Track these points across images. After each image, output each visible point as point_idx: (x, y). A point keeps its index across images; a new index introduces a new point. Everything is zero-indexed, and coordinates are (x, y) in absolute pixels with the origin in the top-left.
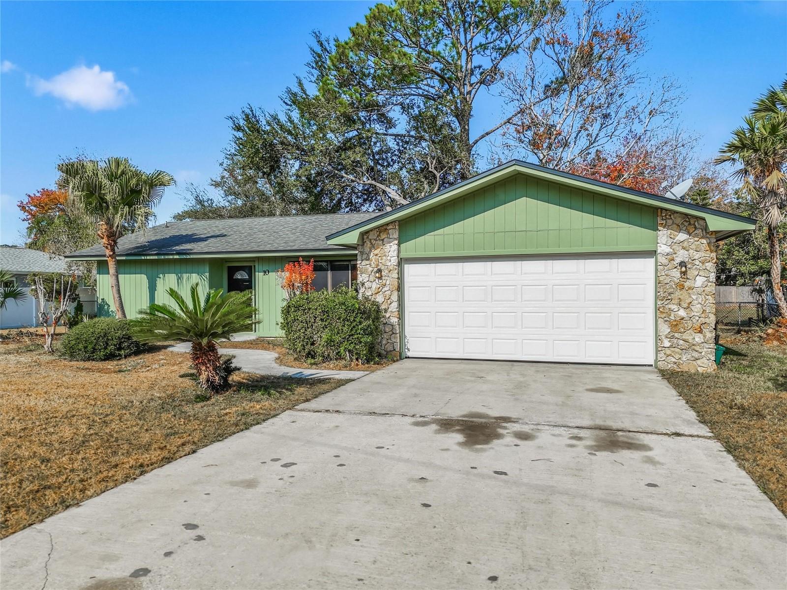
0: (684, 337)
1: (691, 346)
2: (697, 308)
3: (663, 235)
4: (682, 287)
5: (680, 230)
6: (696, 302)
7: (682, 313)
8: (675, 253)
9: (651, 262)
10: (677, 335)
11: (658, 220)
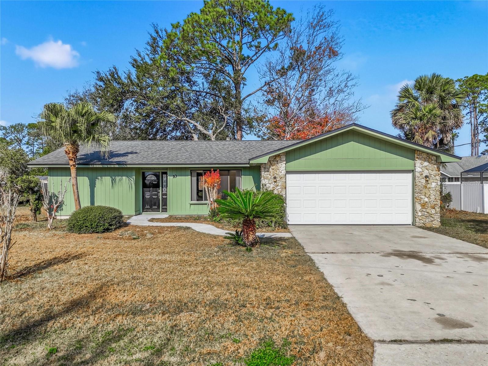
0: (427, 211)
1: (431, 215)
2: (433, 197)
3: (418, 162)
4: (426, 187)
5: (425, 161)
6: (432, 194)
7: (426, 200)
8: (423, 172)
9: (410, 175)
10: (424, 210)
11: (416, 155)
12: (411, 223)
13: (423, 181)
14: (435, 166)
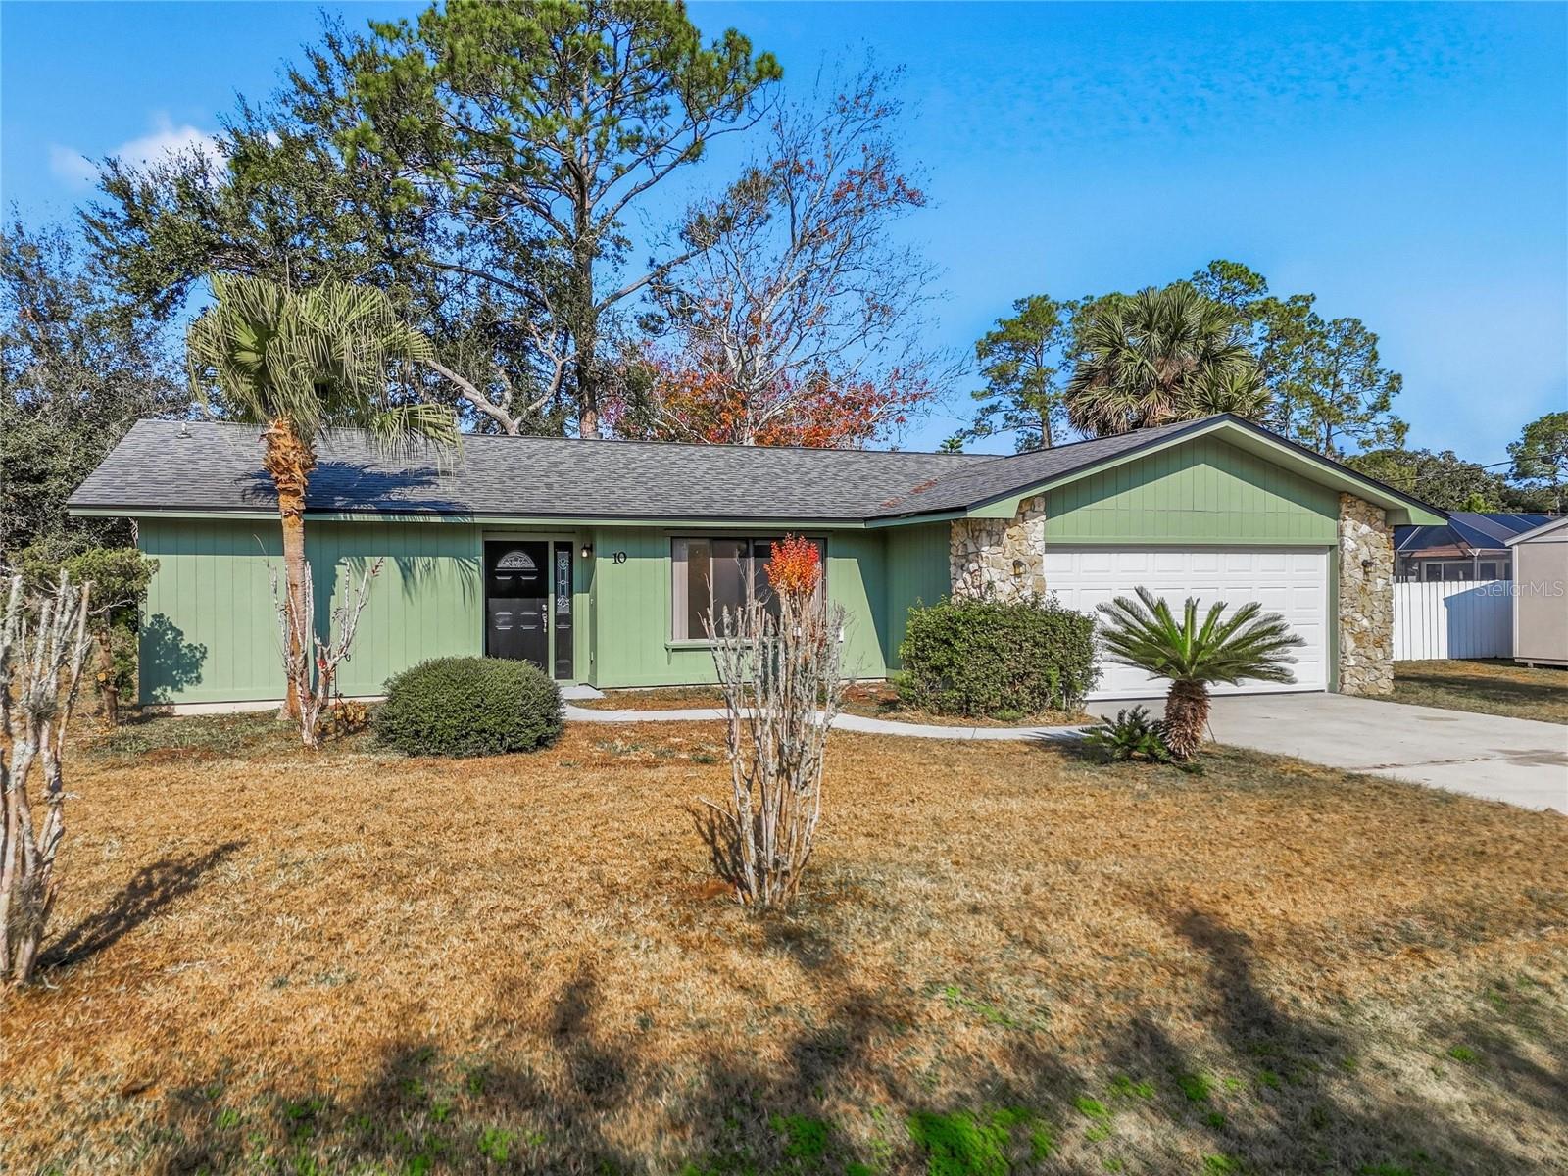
0: (1367, 653)
1: (1374, 664)
2: (1378, 617)
3: (1349, 526)
4: (1365, 591)
5: (1363, 521)
6: (1377, 609)
7: (1365, 623)
8: (1360, 550)
9: (1323, 560)
10: (1361, 651)
11: (1344, 508)
12: (1325, 688)
13: (1359, 575)
14: (1383, 536)
